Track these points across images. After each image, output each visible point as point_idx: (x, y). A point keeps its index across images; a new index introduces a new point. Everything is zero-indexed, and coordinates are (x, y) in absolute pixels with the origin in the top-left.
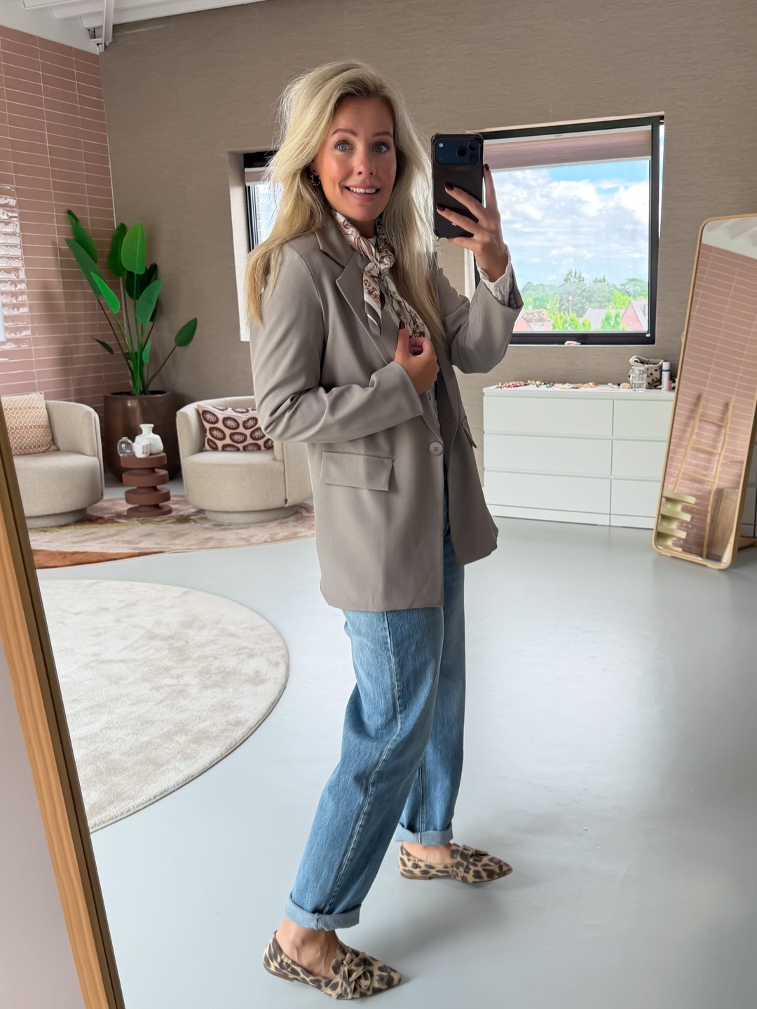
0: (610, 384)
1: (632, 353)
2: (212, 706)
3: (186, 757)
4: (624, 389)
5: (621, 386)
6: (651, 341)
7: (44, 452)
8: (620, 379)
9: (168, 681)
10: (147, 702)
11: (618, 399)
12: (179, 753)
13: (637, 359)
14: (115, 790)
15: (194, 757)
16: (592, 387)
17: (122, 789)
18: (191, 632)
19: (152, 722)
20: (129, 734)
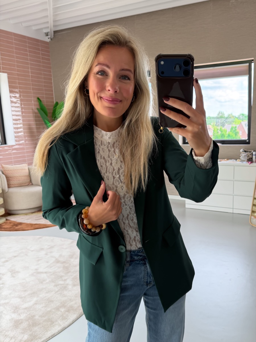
0: (233, 160)
1: (241, 148)
2: (76, 294)
3: (64, 318)
4: (238, 162)
5: (237, 160)
6: (249, 143)
7: (27, 185)
8: (236, 157)
9: (61, 282)
10: (52, 292)
11: (236, 166)
12: (61, 316)
13: (243, 150)
14: (34, 334)
15: (66, 319)
16: (226, 161)
17: (37, 334)
18: (72, 260)
19: (52, 301)
20: (43, 307)
